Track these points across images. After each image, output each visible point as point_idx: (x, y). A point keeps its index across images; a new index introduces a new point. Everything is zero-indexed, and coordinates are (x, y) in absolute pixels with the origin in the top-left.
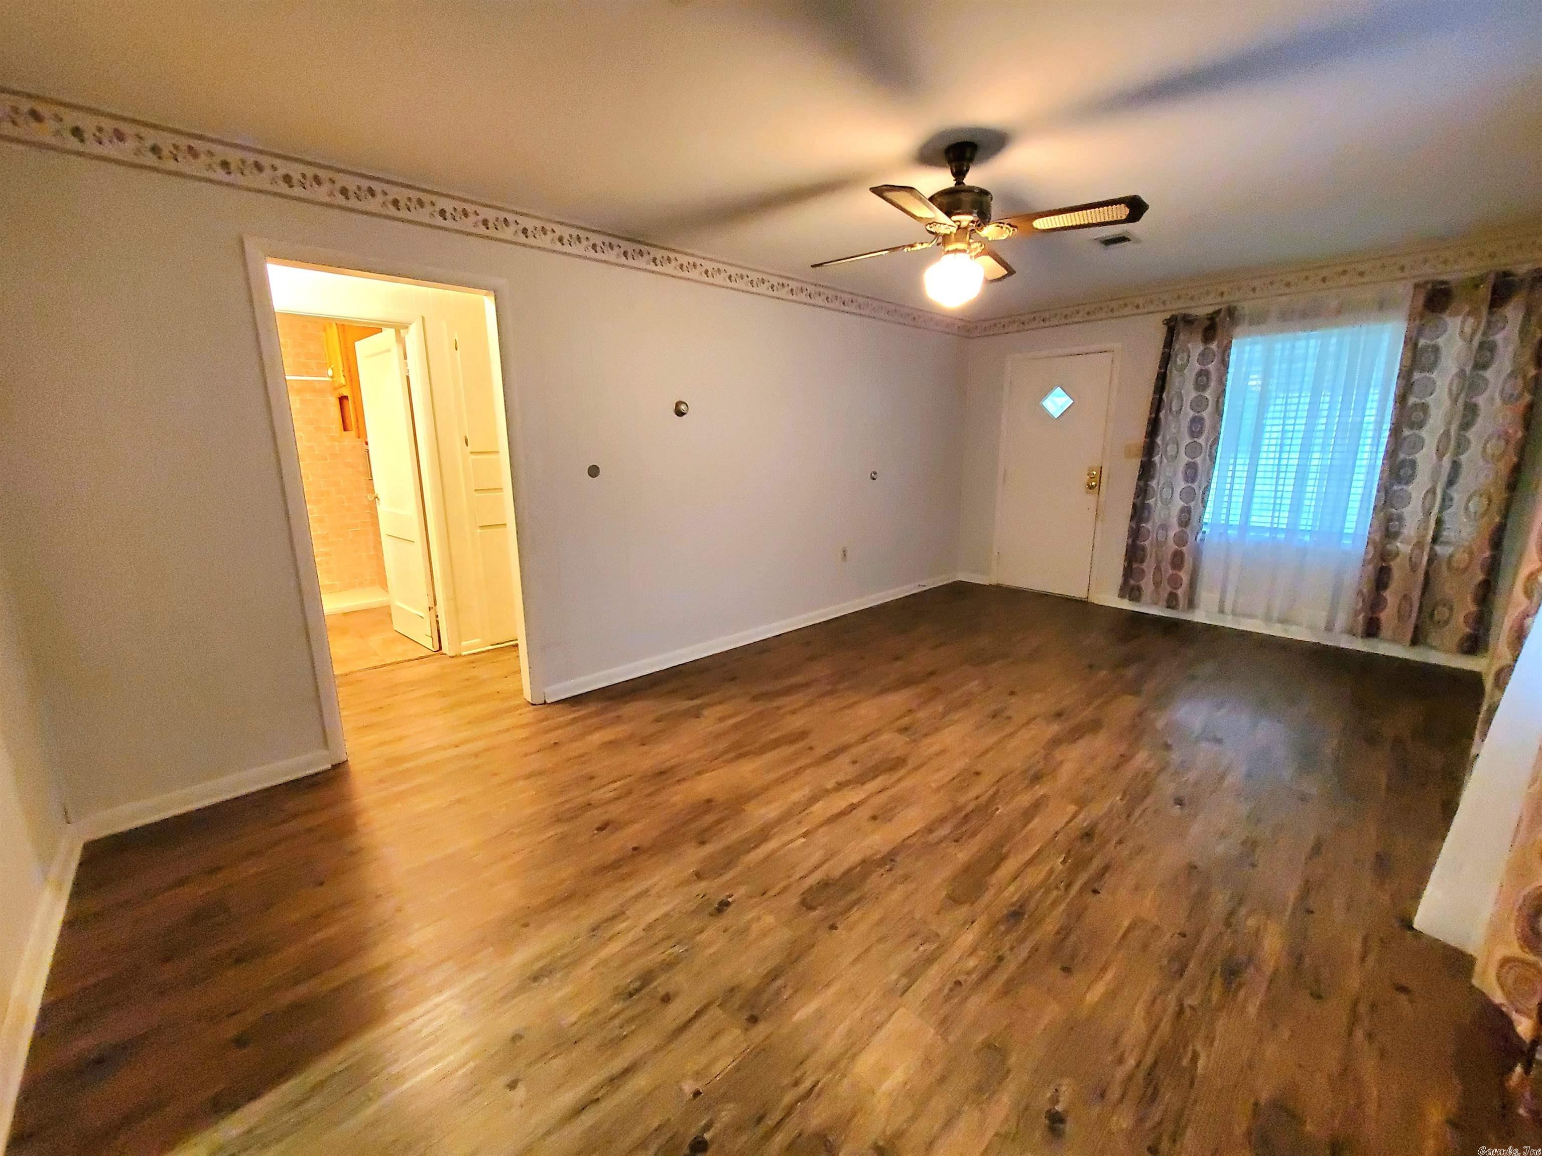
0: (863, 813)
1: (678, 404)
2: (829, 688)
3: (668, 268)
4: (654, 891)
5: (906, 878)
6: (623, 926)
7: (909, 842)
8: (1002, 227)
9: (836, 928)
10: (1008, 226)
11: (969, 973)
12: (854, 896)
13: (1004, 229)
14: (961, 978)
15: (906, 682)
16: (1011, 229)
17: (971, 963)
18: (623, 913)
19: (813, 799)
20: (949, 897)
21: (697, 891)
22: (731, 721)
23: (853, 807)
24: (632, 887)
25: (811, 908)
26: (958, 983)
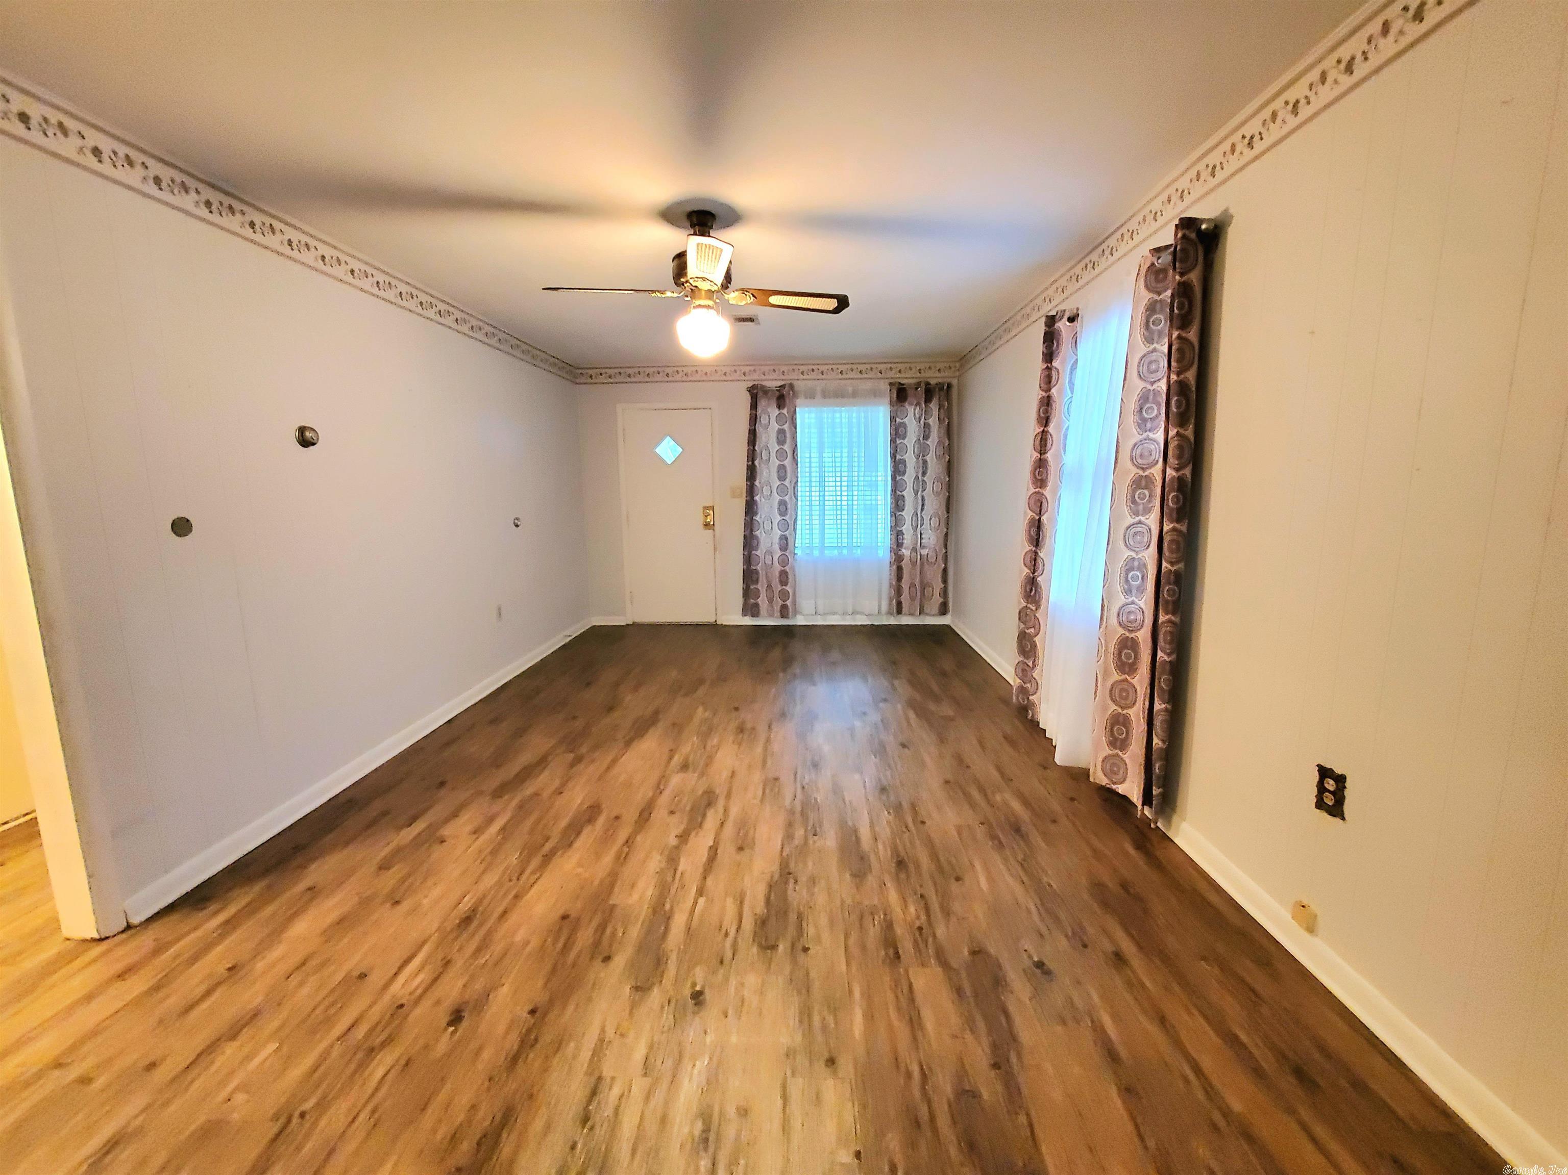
0: (727, 851)
1: (302, 430)
2: (571, 756)
3: (273, 241)
4: (610, 1033)
5: (813, 881)
6: (616, 1091)
7: (784, 854)
8: (746, 295)
9: (808, 949)
10: (751, 296)
11: (918, 918)
12: (793, 917)
13: (748, 297)
14: (918, 924)
15: (640, 729)
16: (752, 298)
17: (912, 909)
18: (600, 1078)
19: (672, 860)
20: (854, 875)
21: (656, 1006)
22: (495, 828)
23: (713, 851)
24: (578, 1048)
25: (774, 947)
26: (920, 929)
